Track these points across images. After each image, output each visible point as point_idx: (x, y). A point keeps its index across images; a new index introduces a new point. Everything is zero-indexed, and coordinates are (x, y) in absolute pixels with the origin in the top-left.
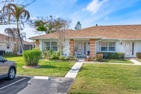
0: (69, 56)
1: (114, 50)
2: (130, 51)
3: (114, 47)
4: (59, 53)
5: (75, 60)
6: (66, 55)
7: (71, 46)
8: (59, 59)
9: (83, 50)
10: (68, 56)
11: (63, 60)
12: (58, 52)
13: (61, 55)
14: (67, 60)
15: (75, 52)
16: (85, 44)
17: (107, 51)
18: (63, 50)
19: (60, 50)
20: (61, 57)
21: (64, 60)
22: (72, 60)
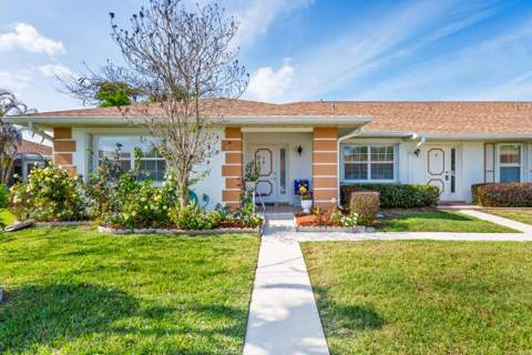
0: (224, 205)
1: (392, 178)
2: (443, 177)
3: (392, 165)
4: (172, 193)
5: (254, 225)
6: (205, 198)
7: (229, 158)
8: (171, 225)
9: (275, 178)
10: (218, 206)
11: (192, 227)
12: (168, 186)
13: (181, 200)
14: (214, 227)
15: (250, 185)
16: (283, 153)
17: (366, 178)
18: (192, 176)
19: (174, 175)
20: (179, 211)
21: (196, 227)
22: (239, 224)
